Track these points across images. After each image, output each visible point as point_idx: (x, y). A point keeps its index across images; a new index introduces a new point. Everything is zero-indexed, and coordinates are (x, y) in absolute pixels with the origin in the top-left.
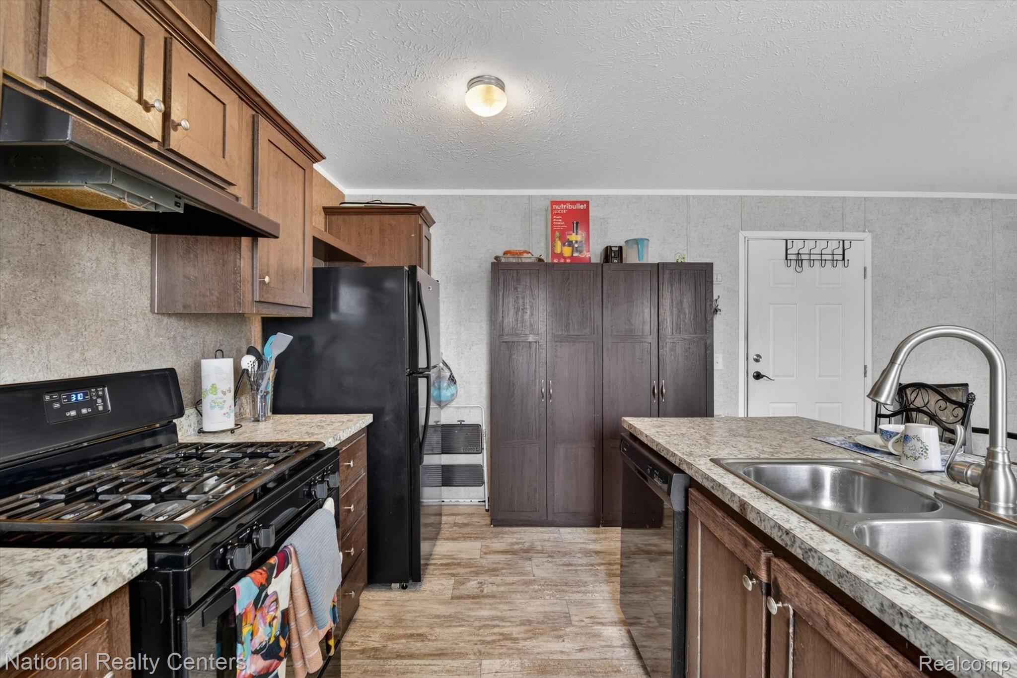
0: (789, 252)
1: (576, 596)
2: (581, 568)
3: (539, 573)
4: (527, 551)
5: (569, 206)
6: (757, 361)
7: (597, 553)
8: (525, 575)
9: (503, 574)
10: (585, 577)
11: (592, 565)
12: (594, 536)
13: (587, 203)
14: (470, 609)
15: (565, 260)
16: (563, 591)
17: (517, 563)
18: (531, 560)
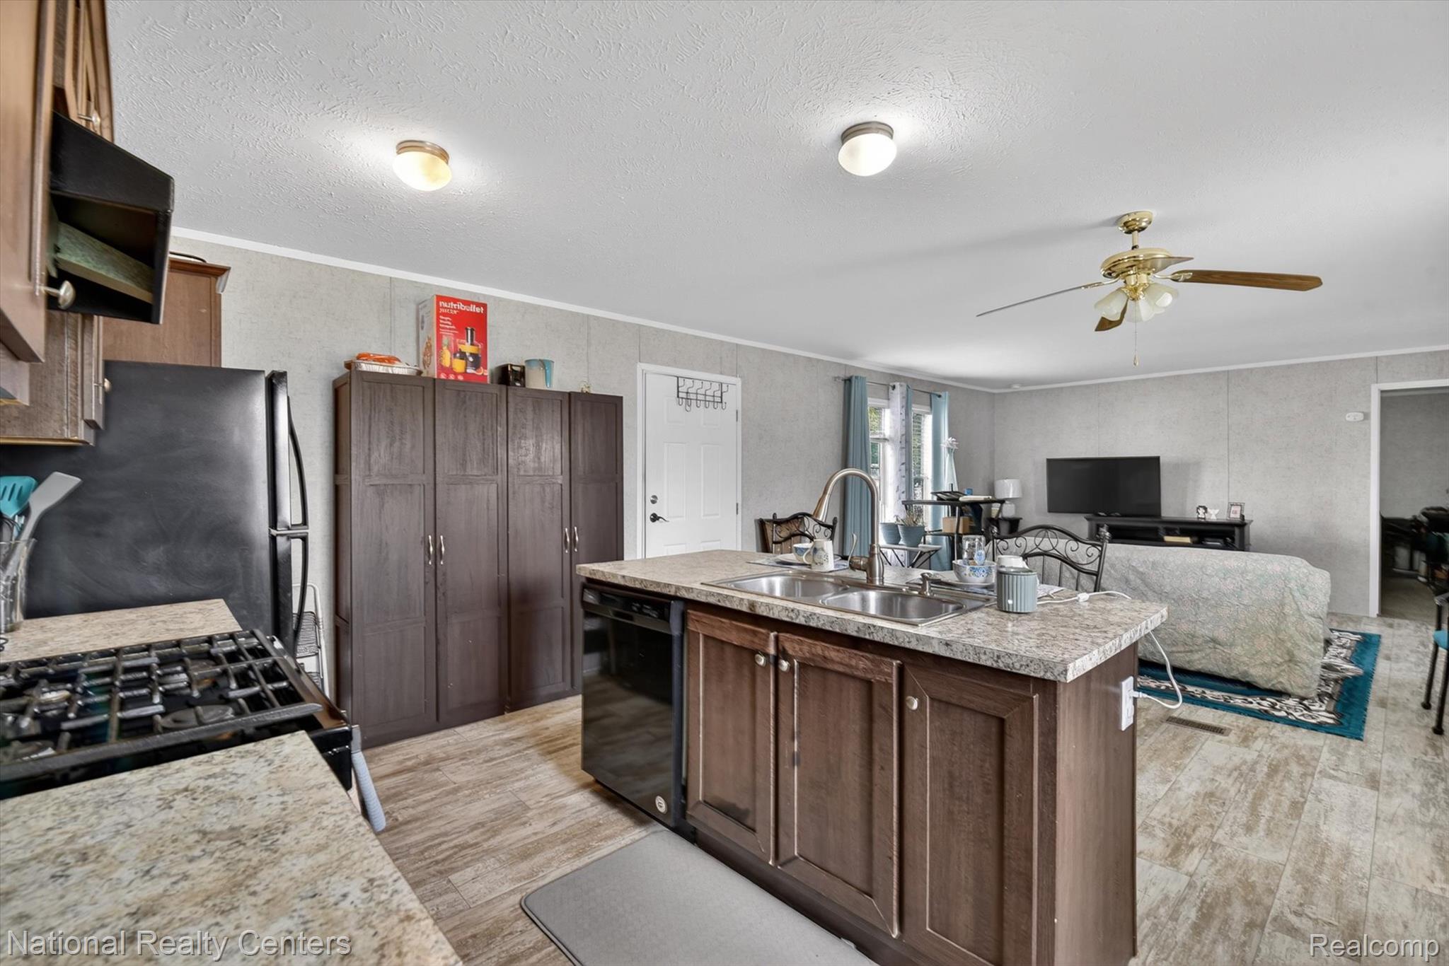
0: (680, 389)
1: (517, 785)
2: (509, 758)
3: (460, 779)
4: (427, 763)
5: (461, 306)
6: (653, 502)
7: (518, 739)
8: (442, 786)
9: (413, 795)
10: (518, 765)
11: (519, 751)
12: (503, 726)
13: (485, 306)
14: (393, 842)
15: (456, 377)
16: (501, 785)
17: (422, 779)
18: (440, 770)
